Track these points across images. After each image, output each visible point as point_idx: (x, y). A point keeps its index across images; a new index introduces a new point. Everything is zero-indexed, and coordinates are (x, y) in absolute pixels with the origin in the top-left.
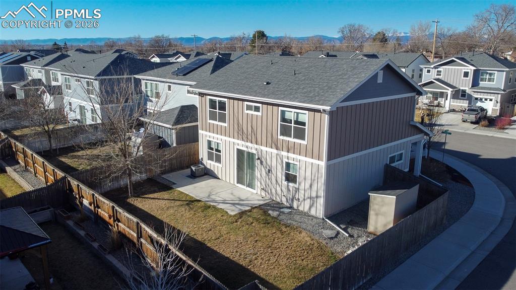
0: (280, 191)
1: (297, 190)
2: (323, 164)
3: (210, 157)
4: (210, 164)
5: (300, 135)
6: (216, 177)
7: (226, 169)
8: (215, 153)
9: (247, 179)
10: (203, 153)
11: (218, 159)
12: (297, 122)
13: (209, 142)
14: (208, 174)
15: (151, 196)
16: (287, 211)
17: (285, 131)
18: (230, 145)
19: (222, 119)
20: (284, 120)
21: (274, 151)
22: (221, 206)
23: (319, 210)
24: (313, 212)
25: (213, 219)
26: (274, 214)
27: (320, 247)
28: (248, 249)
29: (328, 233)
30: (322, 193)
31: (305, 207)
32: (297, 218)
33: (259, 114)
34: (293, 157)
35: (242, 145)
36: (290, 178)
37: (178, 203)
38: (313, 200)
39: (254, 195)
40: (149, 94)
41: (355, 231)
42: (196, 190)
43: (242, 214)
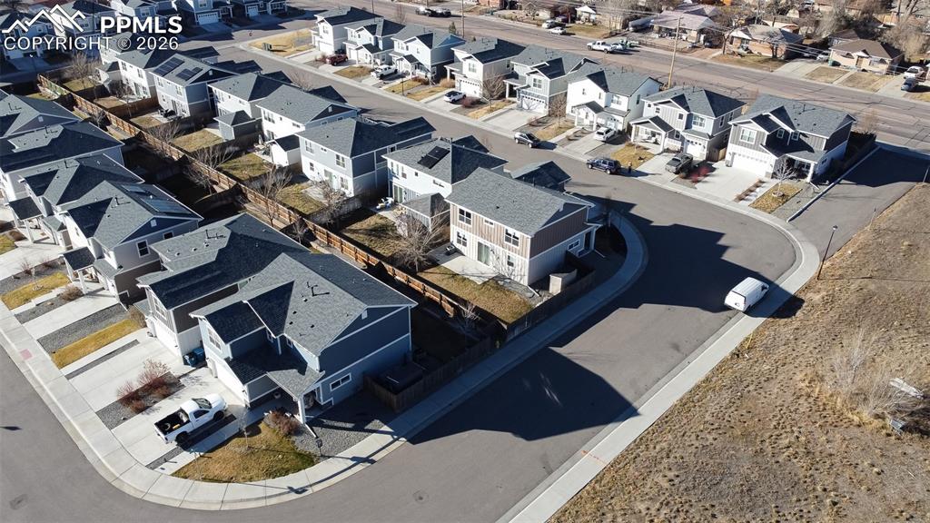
0: (505, 270)
1: (513, 270)
2: (527, 261)
3: (459, 242)
4: (459, 246)
5: (516, 243)
6: (463, 255)
7: (470, 251)
8: (463, 241)
9: (484, 259)
10: (453, 238)
11: (465, 244)
12: (514, 237)
13: (458, 233)
14: (457, 252)
15: (429, 271)
16: (508, 281)
17: (508, 240)
18: (473, 240)
19: (469, 222)
20: (507, 233)
21: (501, 248)
22: (471, 278)
23: (525, 282)
24: (522, 282)
25: (470, 288)
26: (501, 283)
27: (525, 303)
28: (490, 304)
29: (529, 295)
30: (527, 274)
31: (516, 279)
32: (514, 285)
33: (493, 226)
34: (511, 254)
35: (482, 241)
36: (510, 264)
37: (447, 276)
38: (522, 276)
39: (489, 270)
41: (542, 293)
42: (453, 265)
43: (485, 283)
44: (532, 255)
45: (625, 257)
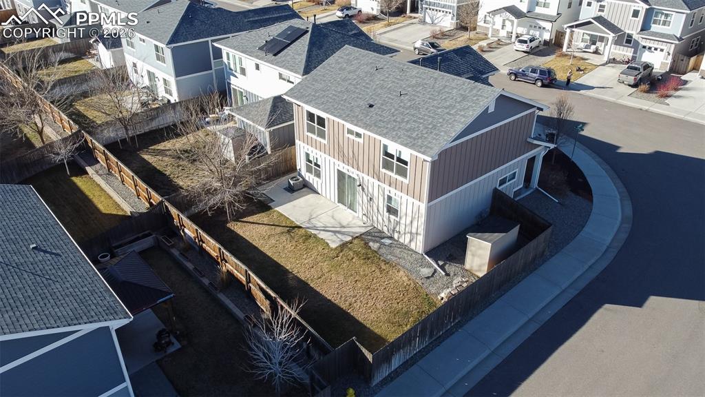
0: (382, 221)
1: (398, 223)
2: (423, 206)
3: (309, 170)
4: (310, 178)
5: (402, 172)
6: (316, 192)
7: (326, 185)
8: (314, 167)
9: (348, 199)
10: (301, 164)
11: (318, 175)
12: (399, 160)
13: (308, 155)
14: (306, 186)
15: (250, 219)
16: (387, 241)
17: (387, 166)
18: (331, 166)
19: (322, 135)
20: (387, 154)
21: (377, 183)
22: (322, 235)
23: (419, 245)
24: (413, 246)
25: (315, 253)
26: (374, 246)
27: (416, 289)
28: (347, 291)
29: (426, 271)
30: (421, 230)
31: (405, 240)
32: (397, 251)
33: (361, 140)
34: (394, 192)
35: (345, 168)
36: (392, 211)
37: (279, 230)
38: (413, 236)
39: (354, 220)
40: (232, 67)
41: (451, 268)
42: (294, 210)
43: (344, 246)
44: (432, 197)
45: (592, 201)
